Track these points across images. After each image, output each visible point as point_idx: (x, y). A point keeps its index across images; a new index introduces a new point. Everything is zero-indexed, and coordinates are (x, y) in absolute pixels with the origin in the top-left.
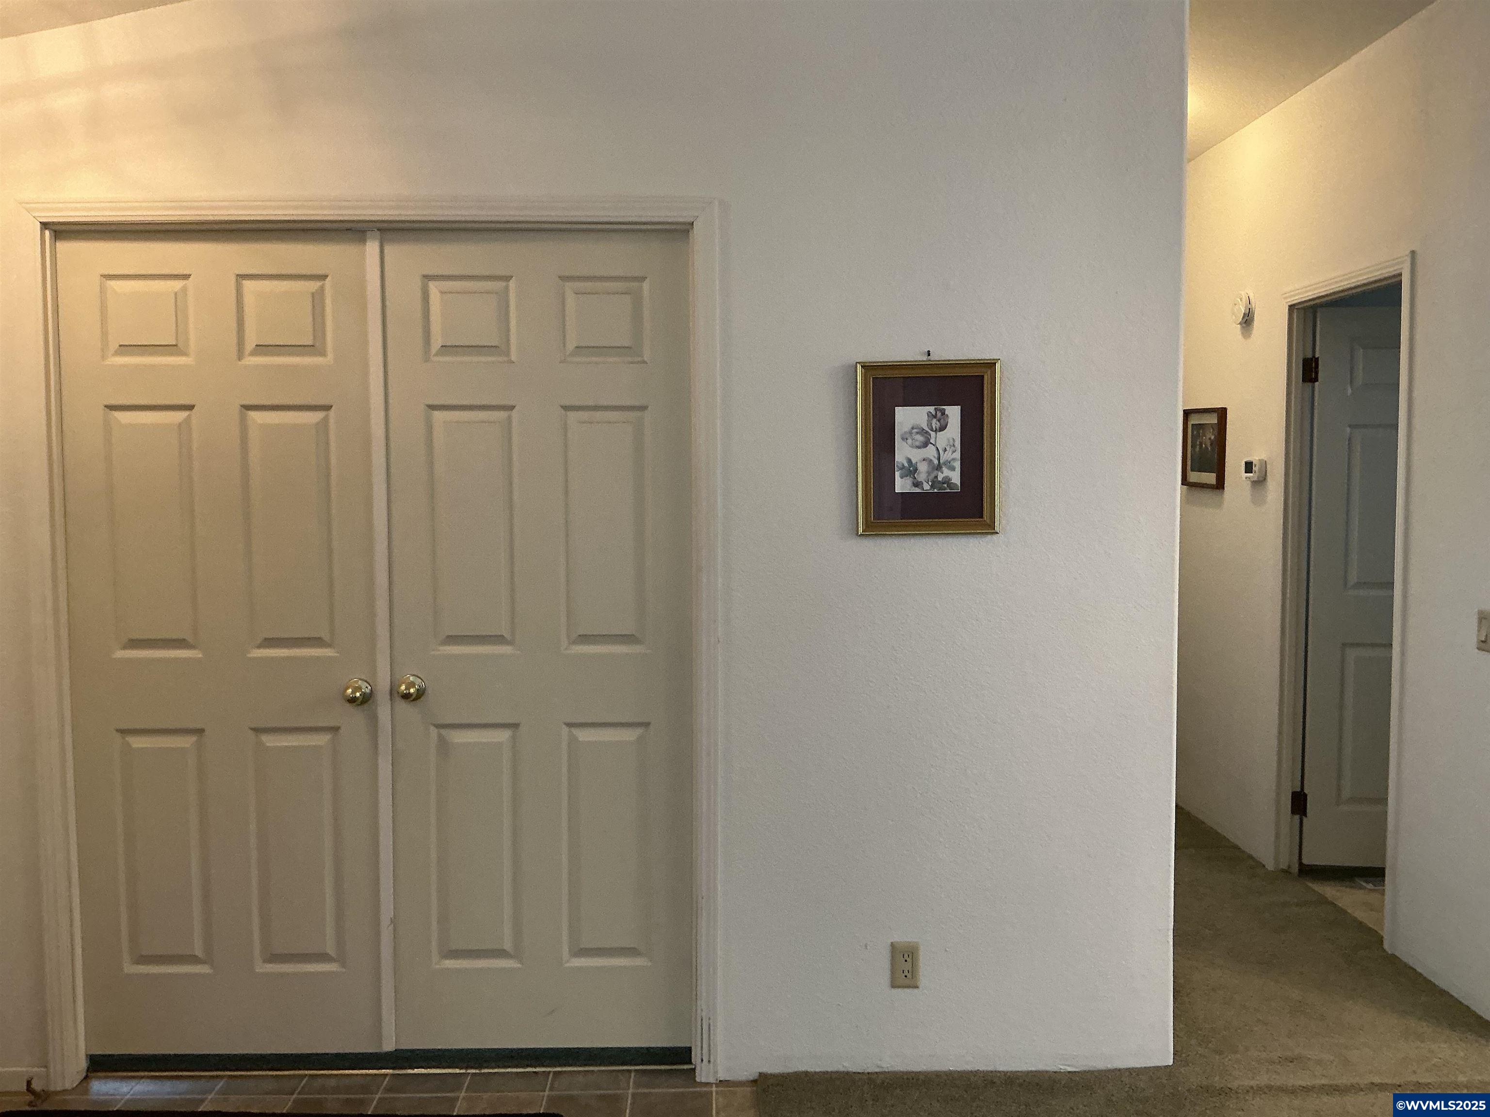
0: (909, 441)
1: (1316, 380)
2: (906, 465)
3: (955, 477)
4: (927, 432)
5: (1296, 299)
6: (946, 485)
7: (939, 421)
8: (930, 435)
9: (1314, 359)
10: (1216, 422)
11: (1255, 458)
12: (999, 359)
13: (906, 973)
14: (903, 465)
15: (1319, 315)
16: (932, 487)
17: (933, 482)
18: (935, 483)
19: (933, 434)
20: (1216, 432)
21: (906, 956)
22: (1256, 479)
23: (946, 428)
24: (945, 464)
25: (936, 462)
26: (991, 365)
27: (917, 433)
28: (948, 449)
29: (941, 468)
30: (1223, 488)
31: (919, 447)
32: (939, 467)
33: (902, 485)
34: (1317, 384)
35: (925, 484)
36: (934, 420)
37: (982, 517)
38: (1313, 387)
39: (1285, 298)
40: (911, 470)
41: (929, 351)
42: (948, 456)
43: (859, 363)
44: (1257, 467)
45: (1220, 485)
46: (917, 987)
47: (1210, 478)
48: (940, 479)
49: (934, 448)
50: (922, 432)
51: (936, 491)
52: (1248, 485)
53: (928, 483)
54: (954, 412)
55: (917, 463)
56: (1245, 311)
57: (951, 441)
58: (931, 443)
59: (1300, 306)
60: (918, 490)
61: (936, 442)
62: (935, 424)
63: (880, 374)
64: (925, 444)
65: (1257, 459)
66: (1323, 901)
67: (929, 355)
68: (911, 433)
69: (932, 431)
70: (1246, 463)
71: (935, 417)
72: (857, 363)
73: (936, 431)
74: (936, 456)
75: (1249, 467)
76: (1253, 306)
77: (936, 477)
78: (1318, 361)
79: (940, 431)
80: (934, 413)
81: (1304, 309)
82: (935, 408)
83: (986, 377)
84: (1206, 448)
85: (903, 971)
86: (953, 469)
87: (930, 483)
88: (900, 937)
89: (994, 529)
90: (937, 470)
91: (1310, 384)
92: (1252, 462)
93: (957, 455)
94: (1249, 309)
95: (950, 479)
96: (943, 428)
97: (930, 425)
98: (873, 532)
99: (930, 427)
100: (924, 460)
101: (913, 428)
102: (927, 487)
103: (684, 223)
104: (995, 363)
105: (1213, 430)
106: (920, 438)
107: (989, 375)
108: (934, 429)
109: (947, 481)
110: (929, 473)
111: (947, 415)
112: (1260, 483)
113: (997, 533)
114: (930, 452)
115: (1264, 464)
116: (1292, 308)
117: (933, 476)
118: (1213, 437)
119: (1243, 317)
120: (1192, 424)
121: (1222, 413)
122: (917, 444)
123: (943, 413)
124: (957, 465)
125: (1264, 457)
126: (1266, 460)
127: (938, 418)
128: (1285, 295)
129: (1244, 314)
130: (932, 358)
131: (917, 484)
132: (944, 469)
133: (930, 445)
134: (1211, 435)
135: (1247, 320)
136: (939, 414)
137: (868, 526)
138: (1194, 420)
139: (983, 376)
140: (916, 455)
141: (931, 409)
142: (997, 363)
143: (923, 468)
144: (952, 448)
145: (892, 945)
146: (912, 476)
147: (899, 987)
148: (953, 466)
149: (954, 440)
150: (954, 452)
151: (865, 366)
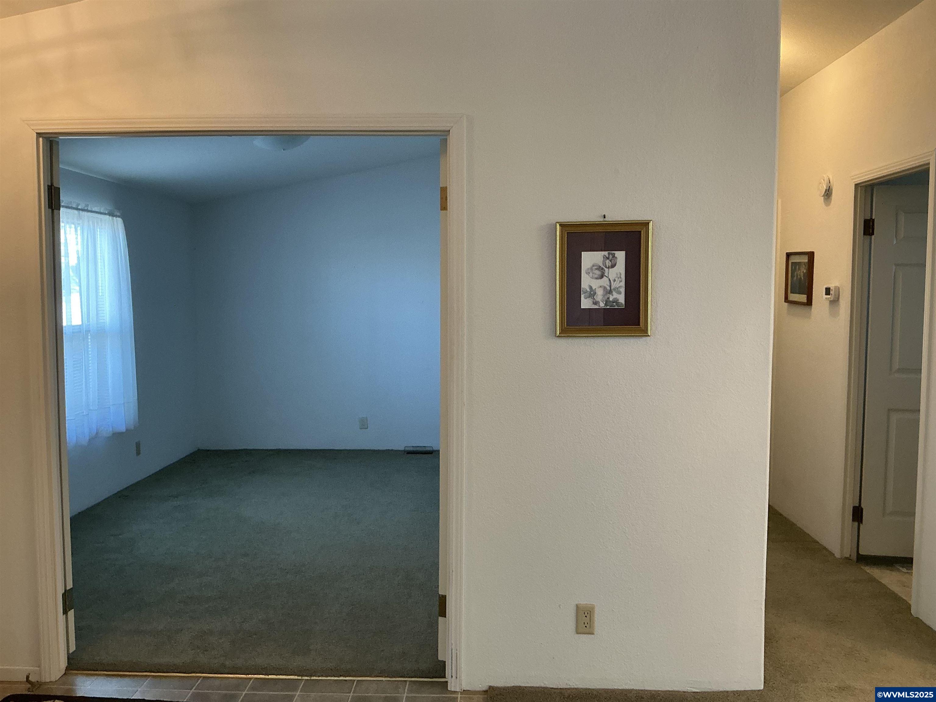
0: (591, 274)
1: (873, 234)
2: (588, 290)
3: (621, 299)
4: (602, 269)
5: (858, 181)
6: (615, 304)
7: (611, 261)
8: (605, 271)
9: (871, 220)
10: (807, 261)
11: (832, 286)
12: (652, 220)
13: (586, 625)
14: (587, 290)
15: (875, 190)
16: (606, 305)
17: (606, 302)
18: (607, 302)
19: (606, 270)
20: (807, 267)
21: (586, 613)
22: (832, 299)
23: (615, 266)
24: (614, 289)
25: (608, 288)
26: (646, 224)
27: (596, 269)
28: (617, 279)
29: (612, 292)
30: (811, 305)
31: (597, 278)
32: (610, 292)
33: (586, 303)
34: (873, 236)
35: (601, 302)
36: (608, 261)
37: (639, 325)
38: (871, 239)
39: (852, 179)
40: (592, 294)
41: (604, 215)
42: (617, 285)
43: (558, 222)
44: (833, 291)
45: (809, 302)
46: (593, 634)
47: (803, 298)
48: (611, 299)
49: (607, 279)
50: (600, 268)
51: (608, 307)
52: (827, 303)
53: (603, 302)
54: (621, 255)
55: (596, 289)
56: (826, 187)
57: (619, 274)
58: (605, 276)
59: (862, 185)
60: (596, 307)
61: (608, 275)
62: (608, 263)
63: (573, 230)
64: (602, 276)
65: (834, 285)
66: (872, 580)
67: (605, 217)
68: (591, 269)
69: (606, 267)
70: (826, 289)
71: (608, 258)
72: (556, 222)
73: (609, 268)
74: (608, 284)
75: (828, 291)
76: (832, 185)
77: (608, 298)
78: (874, 221)
79: (611, 268)
80: (607, 256)
81: (866, 186)
82: (608, 253)
83: (642, 233)
84: (800, 278)
85: (584, 623)
86: (620, 293)
87: (604, 302)
88: (583, 601)
89: (647, 333)
90: (609, 293)
91: (869, 237)
92: (830, 288)
93: (623, 284)
94: (829, 187)
95: (618, 300)
96: (613, 266)
97: (604, 263)
98: (566, 334)
99: (604, 265)
100: (601, 287)
101: (593, 266)
102: (602, 305)
103: (444, 131)
104: (649, 223)
105: (805, 266)
106: (598, 273)
107: (645, 231)
108: (608, 266)
109: (616, 301)
110: (604, 296)
111: (616, 258)
112: (835, 302)
113: (649, 336)
114: (604, 282)
115: (838, 289)
116: (857, 185)
117: (606, 297)
118: (805, 271)
119: (825, 192)
120: (792, 262)
121: (811, 255)
122: (596, 276)
123: (614, 256)
124: (623, 290)
125: (837, 284)
126: (839, 286)
127: (610, 259)
128: (852, 178)
129: (826, 190)
130: (606, 219)
131: (595, 303)
132: (614, 293)
133: (605, 277)
134: (803, 270)
135: (828, 194)
136: (611, 256)
137: (563, 331)
138: (794, 259)
139: (640, 232)
140: (596, 284)
141: (606, 253)
142: (650, 224)
143: (600, 293)
144: (619, 279)
145: (577, 606)
146: (592, 297)
147: (580, 633)
148: (620, 291)
149: (620, 274)
150: (621, 281)
151: (562, 225)
